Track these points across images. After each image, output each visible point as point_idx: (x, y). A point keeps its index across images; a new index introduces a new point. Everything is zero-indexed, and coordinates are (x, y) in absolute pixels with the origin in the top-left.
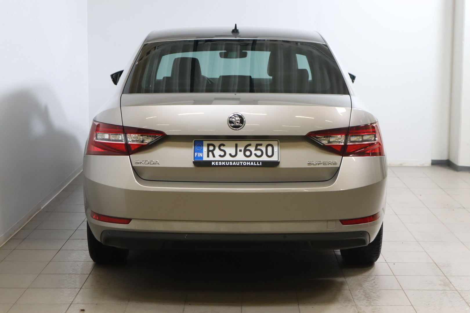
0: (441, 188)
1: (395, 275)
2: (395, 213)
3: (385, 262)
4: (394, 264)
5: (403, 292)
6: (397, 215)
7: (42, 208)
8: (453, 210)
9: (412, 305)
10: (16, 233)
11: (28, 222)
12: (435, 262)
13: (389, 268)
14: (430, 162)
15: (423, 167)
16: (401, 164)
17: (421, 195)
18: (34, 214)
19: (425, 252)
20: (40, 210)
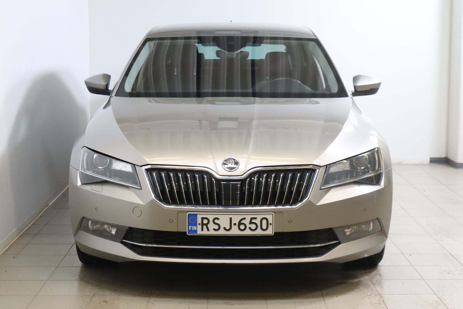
0: (443, 184)
1: (413, 265)
2: (402, 207)
3: (401, 253)
4: (410, 255)
5: (424, 281)
6: (404, 209)
7: (50, 205)
8: (459, 204)
9: (435, 294)
10: (27, 228)
11: (37, 218)
12: (451, 253)
13: (406, 259)
14: (429, 160)
15: (421, 165)
16: (400, 162)
17: (424, 191)
18: (42, 211)
19: (439, 243)
20: (48, 206)
